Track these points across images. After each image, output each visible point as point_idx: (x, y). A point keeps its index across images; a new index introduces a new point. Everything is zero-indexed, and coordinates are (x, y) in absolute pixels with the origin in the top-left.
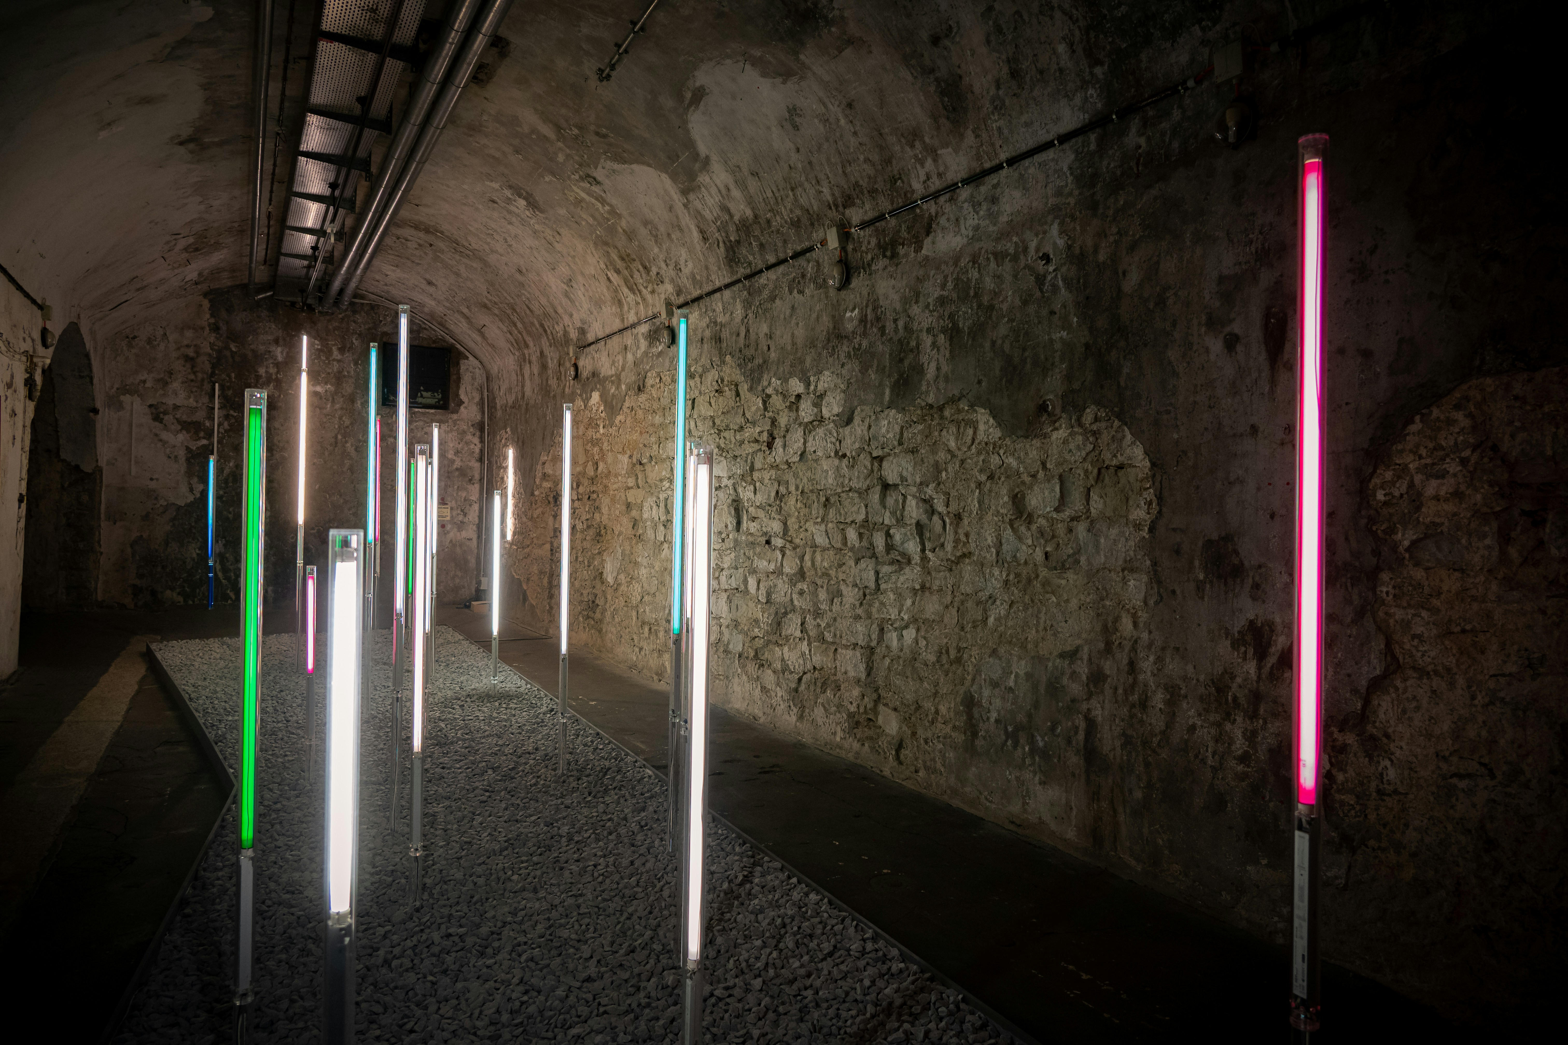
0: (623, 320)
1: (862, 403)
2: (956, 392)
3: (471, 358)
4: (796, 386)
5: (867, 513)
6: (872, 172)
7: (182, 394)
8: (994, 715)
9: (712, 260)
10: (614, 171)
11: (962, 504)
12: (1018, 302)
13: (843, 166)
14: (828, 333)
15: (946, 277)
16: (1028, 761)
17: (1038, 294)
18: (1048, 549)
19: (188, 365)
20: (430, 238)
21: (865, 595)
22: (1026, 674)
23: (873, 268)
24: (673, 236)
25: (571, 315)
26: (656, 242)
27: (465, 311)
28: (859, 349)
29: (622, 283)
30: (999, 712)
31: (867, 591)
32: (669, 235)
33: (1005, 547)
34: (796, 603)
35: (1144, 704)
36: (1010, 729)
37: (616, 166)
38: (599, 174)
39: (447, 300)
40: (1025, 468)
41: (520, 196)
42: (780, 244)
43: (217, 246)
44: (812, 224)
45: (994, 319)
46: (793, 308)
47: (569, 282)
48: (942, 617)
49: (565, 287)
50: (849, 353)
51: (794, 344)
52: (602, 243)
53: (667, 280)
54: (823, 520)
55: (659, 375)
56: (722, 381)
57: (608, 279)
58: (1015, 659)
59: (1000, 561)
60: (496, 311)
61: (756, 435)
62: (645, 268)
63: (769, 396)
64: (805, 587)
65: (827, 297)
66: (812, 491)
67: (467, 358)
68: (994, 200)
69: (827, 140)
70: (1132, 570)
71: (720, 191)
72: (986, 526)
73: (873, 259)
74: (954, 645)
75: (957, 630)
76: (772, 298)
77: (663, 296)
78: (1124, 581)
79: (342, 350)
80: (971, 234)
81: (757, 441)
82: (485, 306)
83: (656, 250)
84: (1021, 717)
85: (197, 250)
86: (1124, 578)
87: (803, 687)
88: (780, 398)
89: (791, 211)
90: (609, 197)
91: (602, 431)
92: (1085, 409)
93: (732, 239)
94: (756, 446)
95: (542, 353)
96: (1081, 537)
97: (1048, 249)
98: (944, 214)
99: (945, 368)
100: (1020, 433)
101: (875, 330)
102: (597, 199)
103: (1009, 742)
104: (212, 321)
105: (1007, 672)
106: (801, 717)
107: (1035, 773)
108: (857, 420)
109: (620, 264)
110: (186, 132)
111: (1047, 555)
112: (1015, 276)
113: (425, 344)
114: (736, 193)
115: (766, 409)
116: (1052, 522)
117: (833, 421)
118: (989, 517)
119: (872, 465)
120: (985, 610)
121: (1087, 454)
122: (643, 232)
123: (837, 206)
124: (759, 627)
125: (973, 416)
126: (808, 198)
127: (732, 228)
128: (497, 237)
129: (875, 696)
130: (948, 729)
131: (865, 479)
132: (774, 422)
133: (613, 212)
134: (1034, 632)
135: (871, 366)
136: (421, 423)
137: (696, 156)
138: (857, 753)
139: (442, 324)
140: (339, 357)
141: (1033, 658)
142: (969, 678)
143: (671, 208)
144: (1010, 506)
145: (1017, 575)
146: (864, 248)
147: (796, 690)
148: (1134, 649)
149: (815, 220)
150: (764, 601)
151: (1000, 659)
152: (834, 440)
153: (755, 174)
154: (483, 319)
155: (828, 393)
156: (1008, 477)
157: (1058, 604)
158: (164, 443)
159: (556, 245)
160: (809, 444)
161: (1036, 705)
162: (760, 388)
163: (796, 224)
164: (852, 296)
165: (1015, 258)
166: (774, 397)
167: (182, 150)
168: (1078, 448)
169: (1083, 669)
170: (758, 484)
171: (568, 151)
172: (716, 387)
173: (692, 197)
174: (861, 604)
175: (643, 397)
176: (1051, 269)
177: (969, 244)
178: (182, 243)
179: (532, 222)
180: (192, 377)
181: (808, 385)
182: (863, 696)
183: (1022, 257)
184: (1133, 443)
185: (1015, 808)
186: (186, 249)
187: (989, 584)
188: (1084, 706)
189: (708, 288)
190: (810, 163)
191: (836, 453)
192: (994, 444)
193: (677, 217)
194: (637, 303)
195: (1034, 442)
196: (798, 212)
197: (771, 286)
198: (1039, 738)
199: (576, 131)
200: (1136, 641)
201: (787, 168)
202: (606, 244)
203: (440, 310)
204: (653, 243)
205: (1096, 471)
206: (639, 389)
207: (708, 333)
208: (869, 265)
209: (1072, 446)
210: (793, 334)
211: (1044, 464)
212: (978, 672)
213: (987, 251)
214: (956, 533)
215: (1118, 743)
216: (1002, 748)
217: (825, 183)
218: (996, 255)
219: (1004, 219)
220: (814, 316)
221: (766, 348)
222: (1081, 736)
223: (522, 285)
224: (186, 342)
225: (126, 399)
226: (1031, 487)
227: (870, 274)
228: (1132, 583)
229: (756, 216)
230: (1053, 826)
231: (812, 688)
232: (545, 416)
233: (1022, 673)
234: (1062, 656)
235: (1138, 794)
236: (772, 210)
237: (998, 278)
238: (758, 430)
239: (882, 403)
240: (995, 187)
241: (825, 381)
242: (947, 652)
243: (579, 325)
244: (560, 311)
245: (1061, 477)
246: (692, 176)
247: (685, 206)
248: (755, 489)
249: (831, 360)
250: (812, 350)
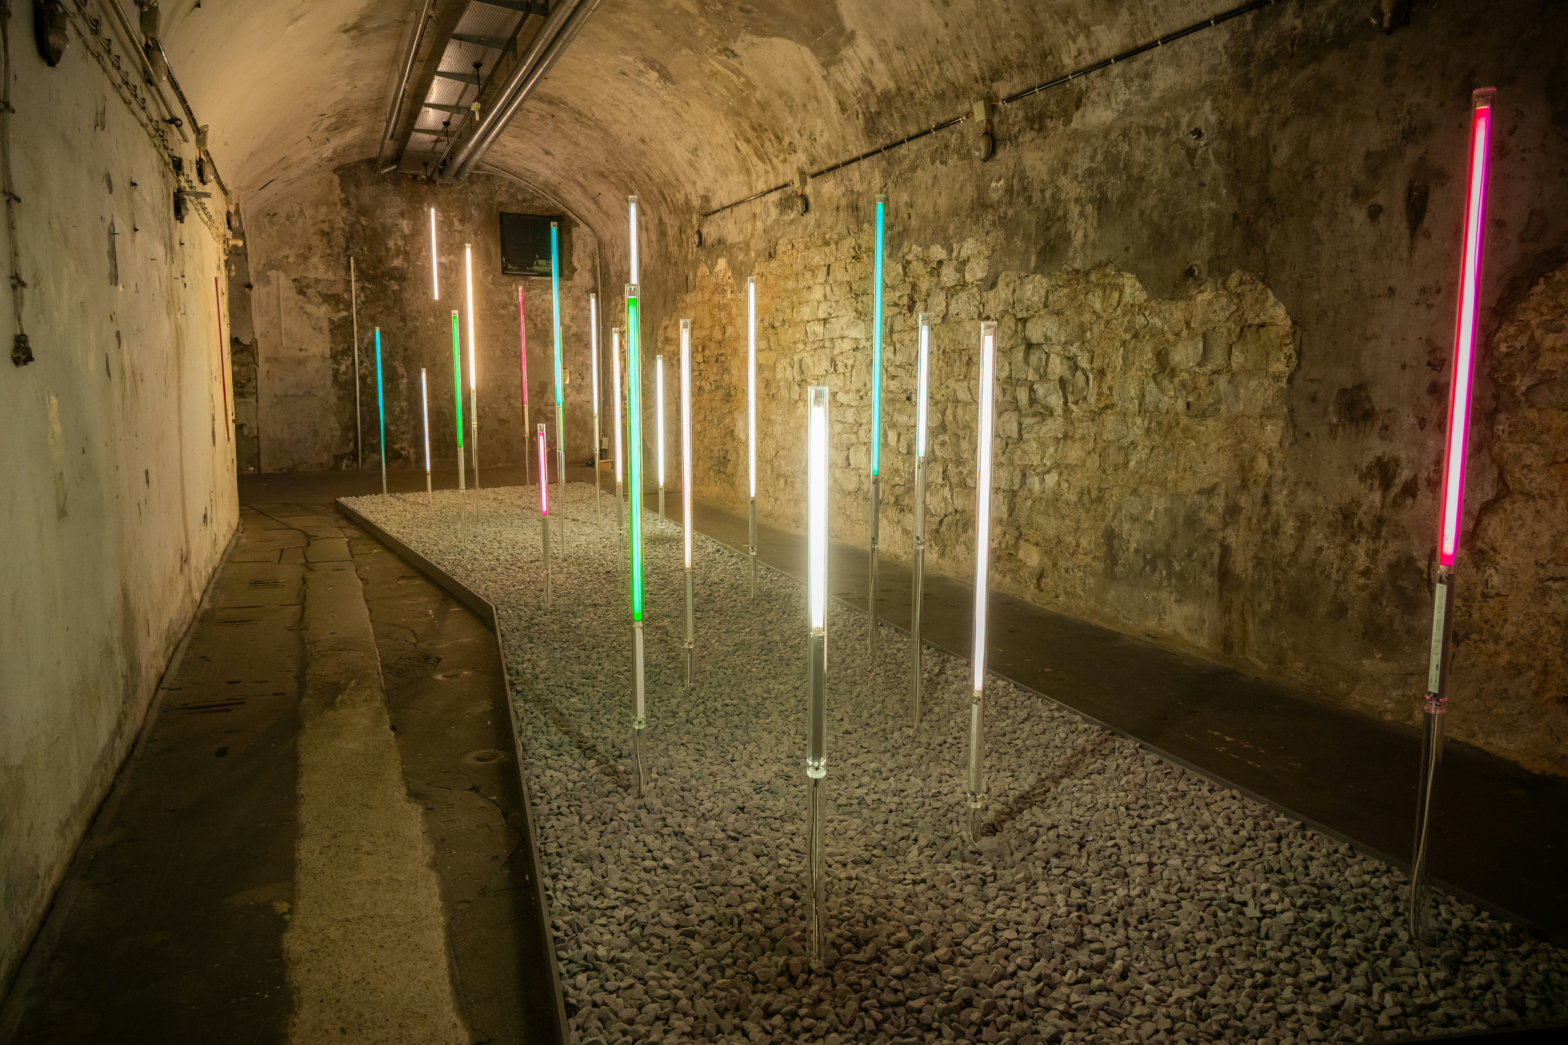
0: (752, 189)
1: (1007, 268)
2: (1103, 258)
3: (582, 225)
4: (938, 252)
5: (1011, 370)
6: (1022, 48)
8: (1133, 546)
9: (850, 131)
10: (753, 44)
11: (1106, 361)
12: (1167, 174)
13: (993, 41)
14: (972, 202)
15: (1095, 150)
16: (1164, 584)
17: (1189, 167)
18: (1190, 399)
20: (553, 110)
21: (1007, 445)
22: (1166, 509)
23: (1020, 140)
24: (810, 107)
25: (694, 184)
26: (791, 111)
27: (581, 180)
28: (1004, 218)
29: (752, 152)
30: (1138, 543)
31: (1010, 441)
32: (805, 105)
33: (1148, 399)
34: (937, 453)
35: (1276, 531)
36: (1148, 556)
37: (756, 39)
38: (737, 47)
39: (563, 169)
40: (1170, 328)
41: (653, 68)
42: (923, 116)
44: (958, 97)
45: (1144, 190)
46: (935, 178)
47: (695, 151)
48: (1084, 463)
49: (690, 156)
50: (994, 221)
51: (936, 212)
52: (734, 113)
53: (800, 150)
54: (965, 378)
55: (791, 242)
56: (860, 247)
57: (738, 147)
58: (1155, 496)
59: (1142, 410)
60: (613, 179)
61: (899, 298)
62: (777, 137)
63: (909, 262)
64: (947, 439)
65: (971, 168)
66: (954, 351)
67: (579, 225)
68: (1146, 77)
69: (978, 16)
70: (1269, 417)
71: (863, 64)
72: (1130, 380)
73: (1020, 131)
74: (1096, 486)
75: (1098, 473)
76: (913, 168)
77: (796, 166)
78: (1262, 426)
80: (1122, 108)
81: (899, 304)
82: (601, 175)
83: (790, 121)
84: (1160, 546)
86: (1262, 423)
87: (944, 528)
88: (921, 264)
89: (936, 84)
90: (746, 70)
91: (730, 296)
92: (1230, 273)
93: (873, 110)
94: (899, 309)
95: (660, 220)
96: (1221, 388)
97: (1200, 124)
98: (1094, 88)
99: (1092, 236)
100: (1166, 295)
101: (1021, 200)
102: (733, 71)
103: (1148, 568)
105: (1147, 508)
106: (942, 555)
107: (1171, 593)
108: (1001, 284)
109: (751, 134)
111: (1188, 405)
112: (1166, 150)
113: (539, 212)
114: (880, 66)
115: (906, 274)
116: (1194, 376)
117: (977, 286)
118: (1133, 372)
119: (1016, 326)
120: (1127, 455)
121: (1231, 314)
122: (778, 103)
123: (983, 80)
124: (900, 476)
125: (1118, 281)
126: (954, 72)
127: (873, 100)
128: (622, 107)
129: (1017, 533)
130: (1089, 559)
131: (1010, 338)
132: (914, 286)
133: (748, 83)
134: (1173, 472)
135: (1017, 234)
137: (841, 31)
138: (999, 583)
139: (556, 194)
141: (1172, 495)
142: (1110, 514)
143: (813, 81)
144: (1154, 361)
145: (1159, 423)
146: (1010, 121)
147: (937, 531)
148: (1268, 484)
149: (961, 93)
150: (905, 452)
151: (1140, 497)
152: (977, 303)
153: (901, 48)
154: (599, 188)
155: (972, 259)
156: (1152, 336)
157: (1198, 448)
159: (684, 114)
160: (951, 308)
161: (1174, 536)
162: (900, 255)
163: (940, 96)
164: (998, 167)
165: (1166, 133)
166: (914, 263)
168: (1222, 309)
169: (1219, 503)
170: (900, 344)
172: (853, 254)
173: (833, 69)
174: (1004, 453)
175: (774, 263)
176: (1202, 143)
177: (1119, 118)
179: (661, 93)
181: (950, 251)
182: (1005, 534)
183: (1173, 132)
184: (1276, 304)
185: (1151, 623)
187: (1131, 432)
188: (1220, 535)
189: (845, 158)
190: (959, 37)
191: (980, 315)
192: (1140, 306)
193: (817, 89)
194: (768, 173)
195: (1179, 303)
196: (943, 85)
197: (912, 156)
198: (1176, 563)
200: (1271, 478)
201: (934, 42)
202: (737, 114)
203: (554, 179)
204: (786, 113)
205: (1238, 329)
206: (770, 256)
207: (844, 202)
208: (1016, 137)
209: (1216, 307)
210: (935, 203)
211: (1188, 324)
212: (1119, 508)
213: (1137, 125)
214: (1100, 387)
215: (1250, 565)
216: (1141, 574)
217: (972, 57)
218: (1147, 129)
219: (1156, 95)
220: (958, 185)
221: (906, 216)
222: (1216, 559)
223: (643, 153)
226: (1175, 344)
227: (1017, 146)
228: (1269, 428)
229: (899, 89)
230: (1187, 637)
231: (953, 529)
232: (665, 282)
233: (1161, 508)
234: (1200, 492)
235: (1267, 607)
236: (916, 83)
237: (1148, 151)
238: (901, 293)
239: (1027, 269)
240: (1147, 63)
241: (969, 248)
242: (1089, 492)
243: (702, 193)
244: (682, 178)
245: (1204, 335)
246: (836, 50)
247: (827, 78)
248: (895, 350)
249: (975, 228)
250: (956, 219)
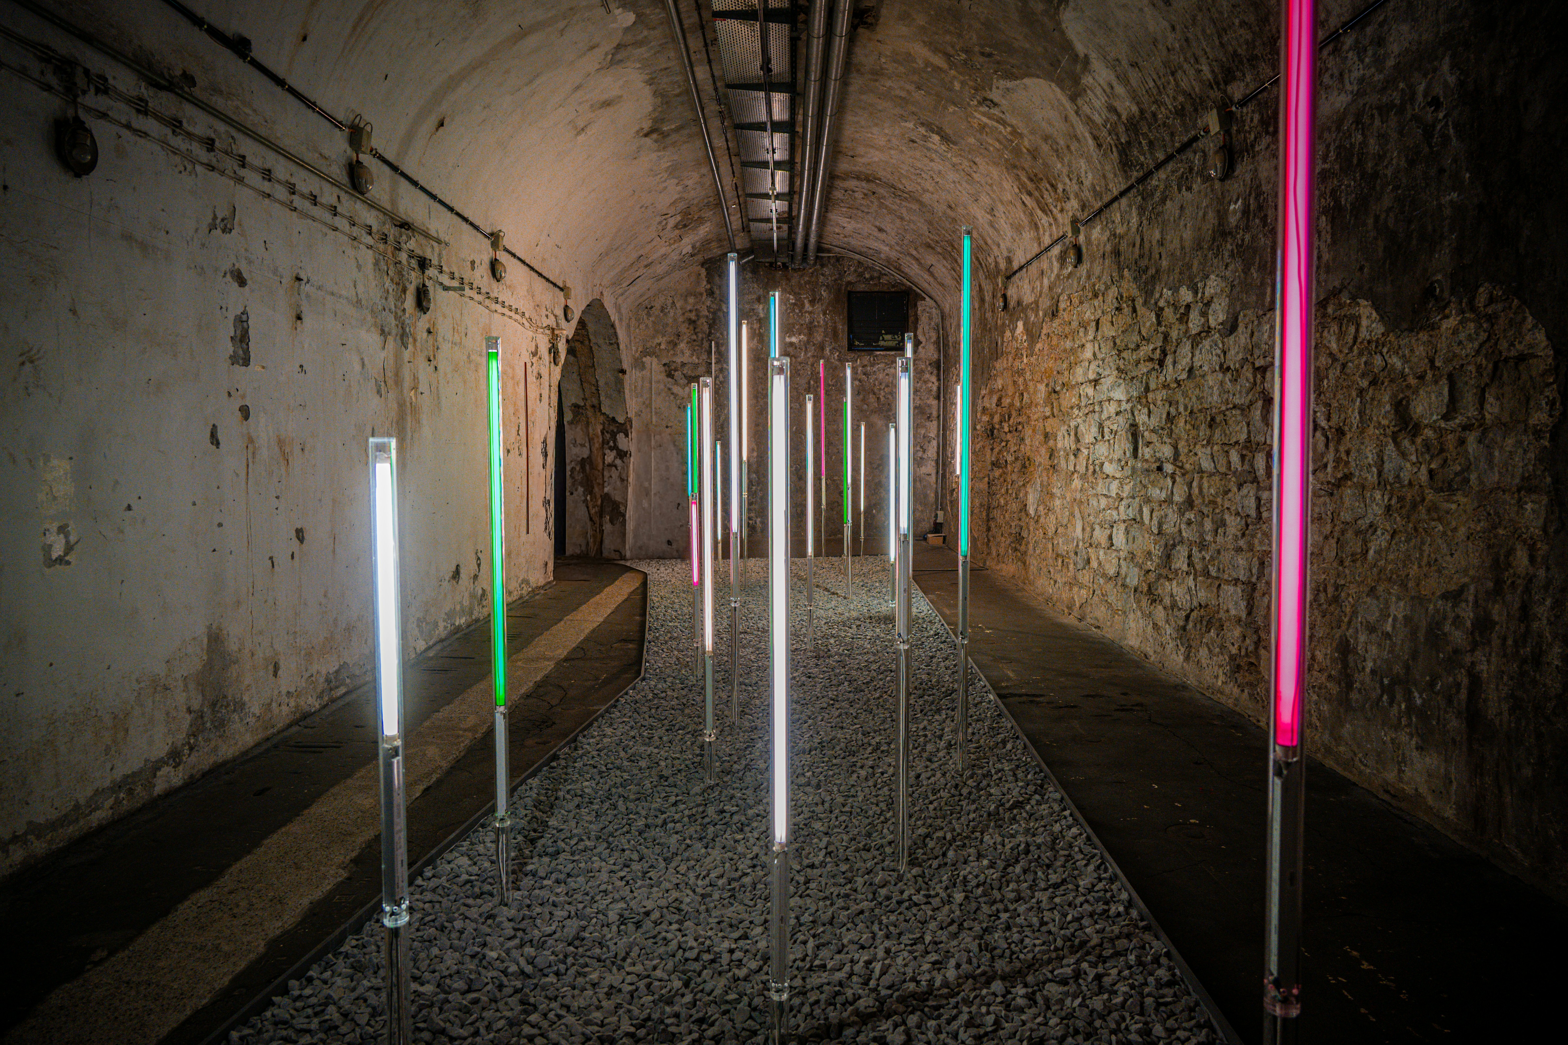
0: (1040, 244)
1: (1245, 306)
2: (1337, 284)
3: (928, 299)
4: (1186, 295)
5: (1249, 432)
6: (1249, 37)
7: (688, 353)
8: (1369, 665)
9: (1108, 167)
10: (1008, 89)
11: (1342, 417)
12: (1403, 164)
13: (1220, 36)
14: (1213, 231)
15: (1328, 146)
16: (1404, 721)
17: (1427, 150)
18: (1433, 466)
19: (691, 327)
20: (872, 186)
21: (1247, 525)
22: (1405, 617)
23: (1257, 148)
24: (1073, 148)
25: (999, 245)
26: (1058, 156)
27: (914, 253)
28: (1241, 246)
29: (1035, 205)
30: (1375, 661)
31: (1249, 521)
32: (1068, 147)
33: (1387, 466)
34: (1184, 534)
35: (1537, 660)
36: (1386, 681)
37: (1010, 84)
38: (995, 95)
39: (897, 244)
40: (1411, 368)
41: (933, 131)
42: (1167, 138)
43: (701, 221)
44: (1196, 110)
45: (1378, 188)
46: (1182, 208)
47: (992, 211)
48: (1321, 549)
49: (989, 217)
50: (1232, 251)
51: (1183, 248)
52: (1012, 167)
53: (1072, 196)
54: (1208, 442)
55: (1069, 298)
56: (1122, 297)
57: (1023, 202)
58: (1394, 599)
59: (1381, 482)
60: (939, 250)
61: (1150, 353)
62: (1052, 186)
63: (1162, 309)
64: (1192, 516)
65: (1212, 190)
66: (1200, 411)
67: (924, 299)
68: (1380, 42)
69: (1200, 10)
70: (1530, 490)
71: (1104, 91)
72: (1366, 441)
73: (1256, 138)
74: (1332, 581)
75: (1335, 565)
76: (1163, 201)
77: (1070, 214)
78: (1520, 504)
79: (812, 302)
80: (1356, 88)
81: (1151, 360)
82: (929, 246)
83: (1059, 166)
84: (1397, 669)
85: (685, 226)
86: (1520, 500)
87: (1190, 625)
88: (1172, 309)
89: (1175, 98)
90: (1008, 118)
91: (1025, 361)
92: (1478, 287)
93: (1123, 140)
94: (1150, 365)
95: (980, 286)
96: (1471, 450)
97: (1438, 90)
98: (1327, 69)
99: (1326, 257)
100: (1405, 325)
101: (1257, 221)
102: (998, 122)
103: (1385, 697)
104: (708, 286)
105: (1384, 615)
106: (1187, 658)
107: (1411, 735)
108: (1241, 328)
109: (1030, 186)
110: (647, 125)
111: (1432, 474)
112: (1401, 133)
113: (885, 289)
114: (1120, 90)
115: (1159, 323)
116: (1441, 433)
117: (1219, 331)
118: (1371, 430)
119: (1255, 377)
120: (1365, 542)
121: (1481, 345)
122: (1045, 148)
123: (1218, 84)
124: (1151, 560)
125: (1354, 311)
126: (1188, 81)
127: (1121, 129)
128: (924, 175)
129: (1255, 637)
130: (1323, 678)
131: (1247, 394)
132: (1166, 337)
133: (1015, 132)
134: (1415, 567)
135: (1254, 264)
136: (881, 366)
137: (1075, 58)
138: (1237, 699)
139: (898, 269)
140: (810, 309)
141: (1413, 598)
142: (1346, 620)
143: (1066, 119)
144: (1392, 416)
145: (1401, 499)
146: (1247, 128)
147: (1184, 628)
148: (1527, 590)
149: (1198, 104)
150: (1156, 532)
151: (1378, 598)
152: (1219, 352)
153: (1134, 65)
154: (930, 259)
155: (1215, 300)
156: (1392, 381)
157: (1444, 533)
158: (675, 395)
159: (974, 175)
160: (1196, 359)
161: (1414, 655)
162: (1153, 301)
163: (1180, 112)
164: (1236, 185)
165: (1401, 110)
166: (1166, 309)
167: (648, 141)
168: (1470, 338)
169: (1467, 613)
170: (1152, 406)
171: (961, 78)
172: (1116, 305)
173: (1080, 102)
174: (1243, 535)
175: (1057, 322)
176: (1441, 115)
177: (1353, 101)
178: (672, 222)
179: (949, 155)
180: (694, 337)
181: (1196, 293)
182: (1244, 637)
183: (1408, 106)
184: (1535, 326)
185: (1391, 776)
186: (676, 227)
187: (1370, 511)
188: (1468, 659)
189: (1107, 198)
190: (1187, 40)
191: (1221, 366)
192: (1377, 341)
193: (1073, 127)
194: (1050, 225)
195: (1421, 335)
196: (1181, 98)
197: (1162, 187)
198: (1416, 694)
199: (963, 56)
200: (1530, 581)
201: (1165, 52)
202: (1015, 167)
203: (893, 255)
204: (1055, 158)
205: (1490, 366)
206: (1053, 315)
207: (1109, 248)
208: (1253, 146)
209: (1462, 336)
210: (1181, 237)
211: (1432, 361)
212: (1355, 613)
213: (1371, 107)
214: (1337, 451)
215: (1505, 707)
216: (1377, 704)
217: (1203, 60)
218: (1379, 108)
219: (1390, 63)
220: (1201, 213)
221: (1158, 256)
222: (1463, 695)
223: (954, 220)
224: (689, 308)
225: (647, 360)
226: (1416, 392)
227: (1253, 157)
228: (1529, 506)
229: (1142, 111)
230: (1430, 801)
231: (1198, 626)
232: (983, 349)
233: (1400, 616)
234: (1445, 596)
235: (1527, 772)
236: (1155, 102)
237: (1383, 137)
238: (1151, 347)
239: (1263, 305)
240: (1381, 25)
241: (1213, 286)
242: (1325, 591)
243: (1006, 254)
244: (989, 242)
245: (1451, 377)
246: (1076, 81)
247: (1077, 113)
248: (1150, 412)
249: (1215, 261)
250: (1199, 253)
